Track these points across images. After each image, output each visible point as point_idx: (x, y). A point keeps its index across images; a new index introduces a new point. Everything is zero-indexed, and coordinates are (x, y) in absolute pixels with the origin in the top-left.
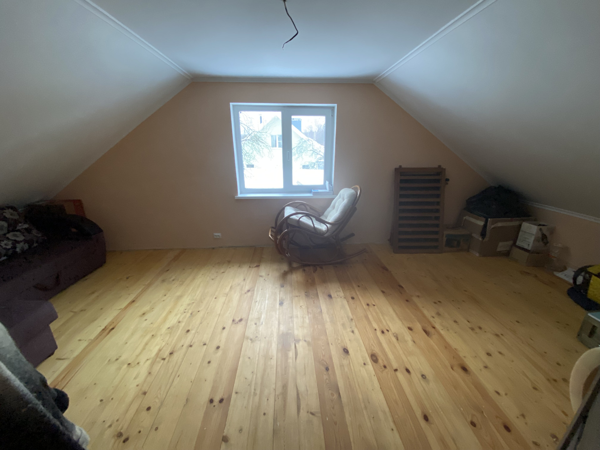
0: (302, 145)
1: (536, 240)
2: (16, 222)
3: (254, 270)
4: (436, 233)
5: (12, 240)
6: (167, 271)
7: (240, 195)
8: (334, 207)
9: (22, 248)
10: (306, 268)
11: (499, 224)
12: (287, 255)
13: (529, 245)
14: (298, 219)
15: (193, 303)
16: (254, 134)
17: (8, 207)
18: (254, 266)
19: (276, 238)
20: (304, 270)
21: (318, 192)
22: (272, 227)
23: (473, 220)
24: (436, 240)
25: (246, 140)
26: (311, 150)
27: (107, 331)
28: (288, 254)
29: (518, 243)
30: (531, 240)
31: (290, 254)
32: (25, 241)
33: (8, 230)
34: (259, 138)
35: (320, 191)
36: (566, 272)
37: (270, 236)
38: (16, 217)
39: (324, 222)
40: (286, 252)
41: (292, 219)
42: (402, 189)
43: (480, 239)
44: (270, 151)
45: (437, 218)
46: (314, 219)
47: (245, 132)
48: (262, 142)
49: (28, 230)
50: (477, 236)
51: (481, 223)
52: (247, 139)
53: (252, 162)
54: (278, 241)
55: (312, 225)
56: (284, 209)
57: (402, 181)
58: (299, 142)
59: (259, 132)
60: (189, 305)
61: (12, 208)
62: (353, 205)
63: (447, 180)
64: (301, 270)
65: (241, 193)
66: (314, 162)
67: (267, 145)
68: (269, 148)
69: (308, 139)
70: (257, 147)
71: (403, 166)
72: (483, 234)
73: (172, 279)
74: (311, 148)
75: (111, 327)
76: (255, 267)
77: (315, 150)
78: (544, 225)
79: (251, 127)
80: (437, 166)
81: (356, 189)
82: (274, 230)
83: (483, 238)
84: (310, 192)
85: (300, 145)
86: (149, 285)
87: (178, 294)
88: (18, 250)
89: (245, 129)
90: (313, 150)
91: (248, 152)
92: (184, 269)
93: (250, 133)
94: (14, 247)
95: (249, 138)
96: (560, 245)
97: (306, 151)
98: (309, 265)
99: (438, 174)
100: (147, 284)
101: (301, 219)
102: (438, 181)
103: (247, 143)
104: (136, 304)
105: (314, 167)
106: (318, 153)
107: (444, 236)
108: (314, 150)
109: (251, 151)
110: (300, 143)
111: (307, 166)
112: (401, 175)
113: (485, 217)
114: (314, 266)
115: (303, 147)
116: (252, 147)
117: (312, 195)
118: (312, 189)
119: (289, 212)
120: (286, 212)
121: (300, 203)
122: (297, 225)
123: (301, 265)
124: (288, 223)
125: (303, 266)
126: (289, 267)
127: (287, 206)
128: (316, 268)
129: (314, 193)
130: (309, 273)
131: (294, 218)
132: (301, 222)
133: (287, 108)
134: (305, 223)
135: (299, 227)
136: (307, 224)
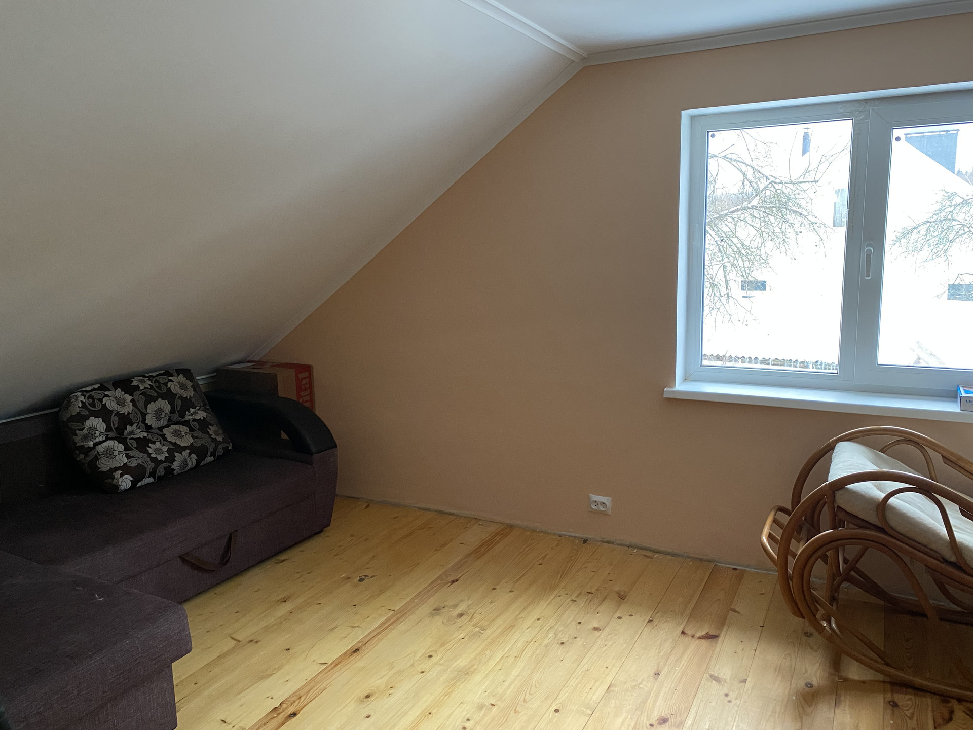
0: (950, 217)
2: (187, 404)
3: (695, 647)
5: (171, 442)
6: (453, 582)
7: (681, 386)
9: (185, 463)
10: (904, 699)
12: (825, 624)
14: (883, 495)
15: (493, 705)
16: (772, 189)
17: (179, 371)
18: (699, 634)
19: (785, 551)
20: (894, 705)
22: (782, 510)
25: (744, 209)
27: (281, 717)
28: (829, 622)
31: (838, 627)
32: (192, 449)
33: (169, 420)
34: (789, 199)
37: (765, 539)
38: (189, 394)
40: (821, 611)
41: (855, 494)
44: (821, 239)
47: (743, 184)
48: (795, 212)
49: (203, 425)
52: (749, 206)
53: (758, 275)
54: (791, 562)
55: (943, 531)
56: (833, 449)
58: (938, 207)
59: (791, 183)
60: (481, 707)
61: (187, 373)
64: (880, 699)
65: (686, 379)
67: (813, 220)
68: (822, 230)
70: (777, 230)
73: (459, 610)
75: (291, 710)
76: (700, 638)
79: (765, 171)
82: (785, 519)
84: (952, 395)
85: (942, 215)
86: (400, 615)
87: (462, 662)
88: (176, 466)
89: (744, 174)
91: (747, 243)
92: (494, 589)
93: (762, 186)
94: (171, 459)
95: (755, 202)
100: (397, 609)
101: (892, 501)
103: (749, 219)
104: (360, 662)
109: (758, 240)
110: (940, 210)
111: (968, 290)
114: (945, 698)
115: (954, 223)
116: (763, 229)
117: (958, 410)
118: (958, 386)
119: (848, 466)
120: (838, 464)
121: (901, 434)
122: (873, 519)
123: (881, 677)
124: (838, 507)
125: (888, 687)
126: (831, 674)
127: (846, 438)
128: (952, 712)
129: (968, 401)
130: (914, 721)
131: (864, 490)
132: (893, 509)
133: (877, 104)
134: (909, 514)
135: (881, 530)
136: (919, 520)
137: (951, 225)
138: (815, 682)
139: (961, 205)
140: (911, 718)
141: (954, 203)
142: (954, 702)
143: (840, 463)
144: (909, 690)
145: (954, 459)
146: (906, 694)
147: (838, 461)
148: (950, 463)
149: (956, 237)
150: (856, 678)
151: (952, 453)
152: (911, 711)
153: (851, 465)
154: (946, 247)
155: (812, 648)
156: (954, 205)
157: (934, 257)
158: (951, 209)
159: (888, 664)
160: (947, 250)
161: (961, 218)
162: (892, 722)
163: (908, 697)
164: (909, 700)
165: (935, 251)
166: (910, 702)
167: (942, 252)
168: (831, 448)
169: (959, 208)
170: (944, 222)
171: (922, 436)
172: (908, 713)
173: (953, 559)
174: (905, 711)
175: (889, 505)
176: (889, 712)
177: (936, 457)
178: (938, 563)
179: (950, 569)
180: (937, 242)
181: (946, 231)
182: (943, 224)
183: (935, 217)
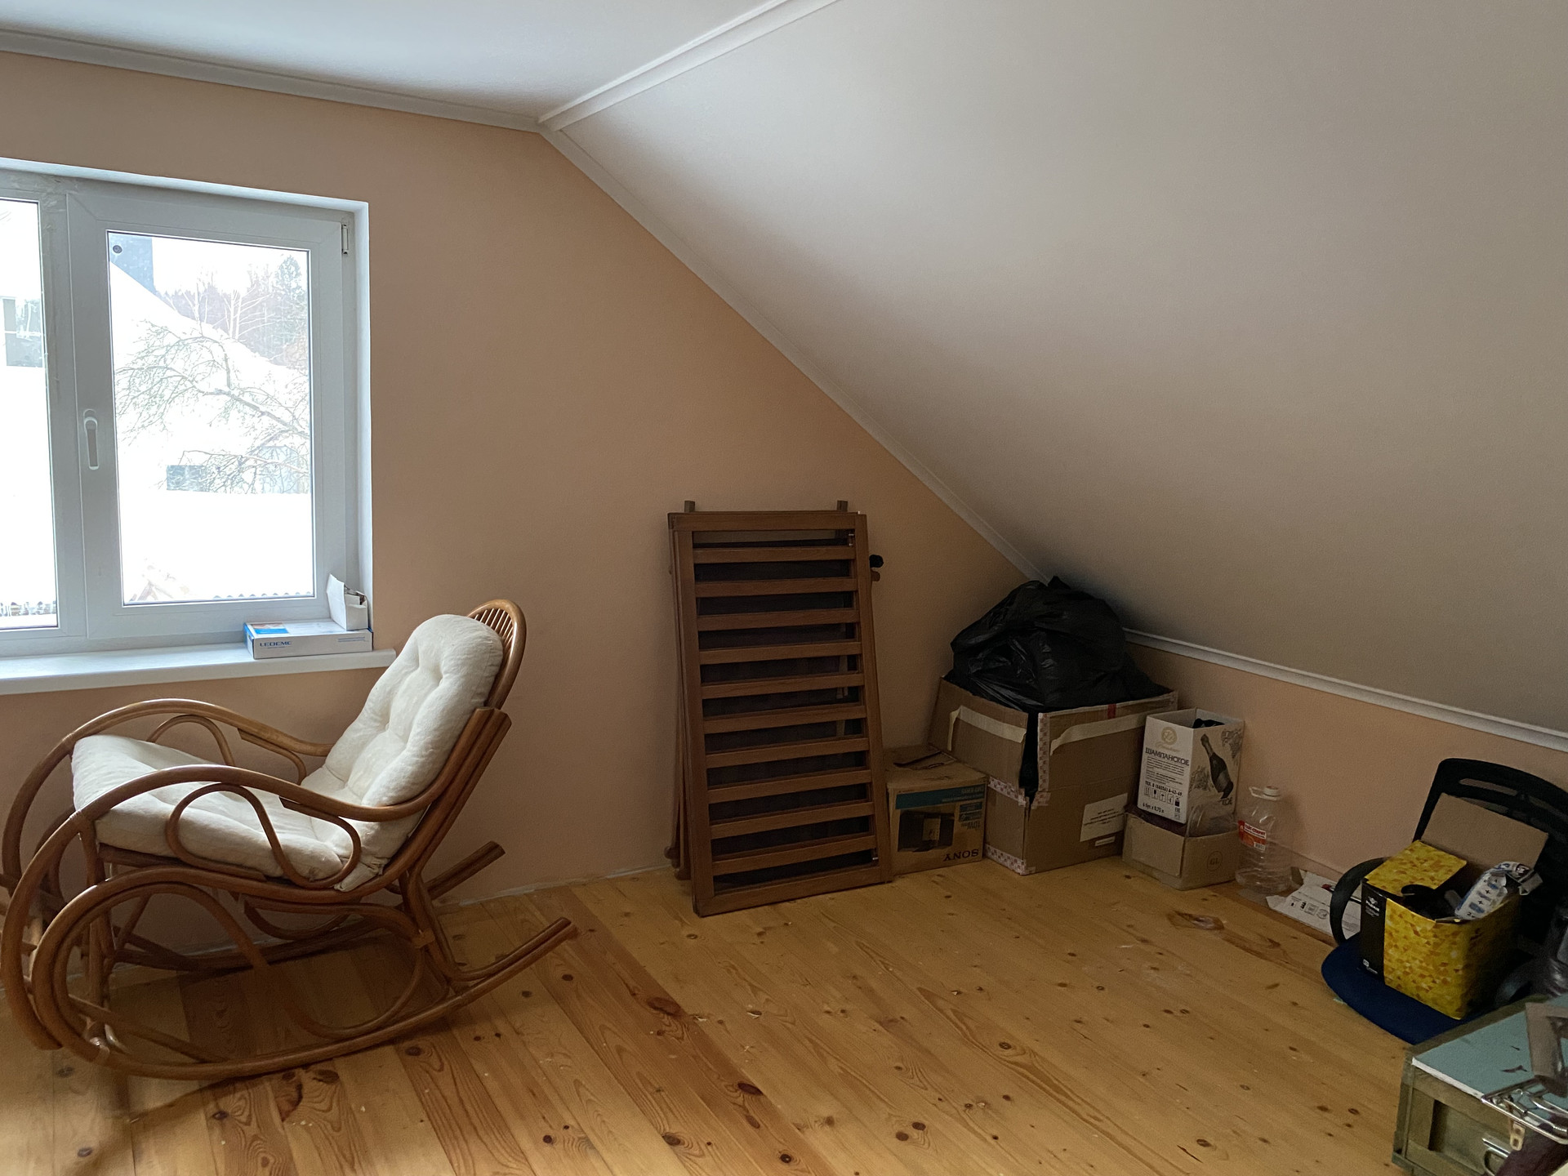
0: (162, 364)
1: (1197, 782)
4: (861, 792)
8: (383, 719)
10: (233, 1102)
11: (1077, 733)
12: (97, 1042)
13: (1177, 804)
14: (170, 808)
20: (221, 1116)
21: (286, 642)
23: (984, 722)
24: (863, 825)
26: (220, 392)
28: (102, 1035)
29: (1143, 801)
30: (1182, 782)
31: (116, 1036)
35: (294, 631)
36: (1301, 893)
39: (332, 812)
40: (89, 1023)
41: (129, 816)
42: (706, 606)
43: (1022, 801)
45: (856, 727)
46: (271, 802)
50: (1006, 788)
51: (1018, 734)
55: (262, 836)
56: (70, 752)
57: (703, 572)
58: (142, 346)
62: (486, 704)
63: (876, 561)
64: (200, 1119)
66: (242, 451)
69: (196, 334)
71: (703, 506)
72: (1028, 781)
74: (218, 380)
77: (243, 391)
78: (1209, 723)
80: (830, 505)
81: (493, 618)
83: (1030, 795)
84: (239, 639)
85: (151, 360)
90: (228, 394)
96: (1268, 791)
97: (187, 395)
98: (251, 1078)
99: (842, 538)
101: (187, 812)
102: (843, 568)
105: (242, 480)
106: (263, 409)
107: (892, 804)
108: (236, 393)
110: (148, 352)
111: (197, 471)
112: (696, 546)
113: (1024, 708)
114: (286, 1072)
115: (169, 373)
117: (251, 659)
118: (245, 625)
119: (105, 774)
120: (87, 775)
121: (175, 709)
122: (160, 848)
123: (194, 1086)
124: (102, 845)
125: (208, 1093)
126: (117, 1118)
127: (90, 731)
128: (300, 1087)
129: (263, 644)
130: (252, 1126)
131: (142, 807)
132: (190, 825)
133: (76, 187)
134: (213, 826)
135: (175, 861)
136: (227, 831)
137: (165, 376)
138: (93, 1142)
139: (176, 347)
140: (248, 1123)
141: (165, 343)
142: (300, 1073)
143: (90, 774)
144: (238, 1085)
145: (255, 730)
146: (235, 1091)
147: (85, 771)
148: (250, 738)
149: (174, 395)
150: (159, 1104)
151: (251, 723)
152: (247, 1113)
153: (110, 773)
154: (161, 410)
155: (76, 1092)
156: (167, 346)
157: (146, 424)
158: (163, 352)
159: (203, 1062)
160: (163, 414)
161: (178, 365)
162: (223, 1143)
163: (238, 1095)
164: (240, 1099)
165: (145, 414)
166: (242, 1103)
167: (156, 417)
168: (67, 751)
169: (173, 351)
170: (155, 370)
171: (207, 706)
172: (243, 1119)
173: (278, 872)
174: (238, 1118)
175: (182, 819)
176: (217, 1132)
177: (230, 733)
178: (260, 884)
179: (274, 887)
180: (147, 401)
181: (158, 385)
182: (152, 373)
183: (140, 363)
